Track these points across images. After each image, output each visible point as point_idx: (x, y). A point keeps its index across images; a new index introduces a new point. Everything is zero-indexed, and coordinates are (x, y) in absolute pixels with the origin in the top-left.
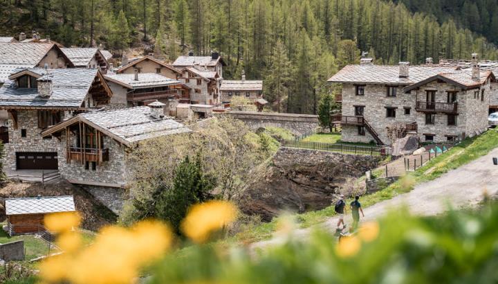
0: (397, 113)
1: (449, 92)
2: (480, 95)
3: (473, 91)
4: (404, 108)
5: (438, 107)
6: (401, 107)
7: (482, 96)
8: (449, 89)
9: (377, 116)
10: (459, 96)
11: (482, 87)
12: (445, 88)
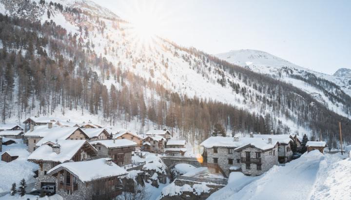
0: (234, 162)
1: (256, 153)
2: (273, 153)
3: (268, 152)
4: (237, 159)
5: (252, 160)
6: (235, 159)
7: (274, 153)
8: (256, 151)
9: (224, 163)
10: (262, 155)
11: (273, 149)
12: (254, 150)
